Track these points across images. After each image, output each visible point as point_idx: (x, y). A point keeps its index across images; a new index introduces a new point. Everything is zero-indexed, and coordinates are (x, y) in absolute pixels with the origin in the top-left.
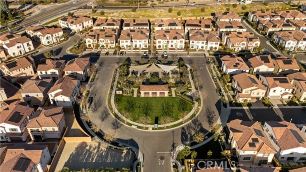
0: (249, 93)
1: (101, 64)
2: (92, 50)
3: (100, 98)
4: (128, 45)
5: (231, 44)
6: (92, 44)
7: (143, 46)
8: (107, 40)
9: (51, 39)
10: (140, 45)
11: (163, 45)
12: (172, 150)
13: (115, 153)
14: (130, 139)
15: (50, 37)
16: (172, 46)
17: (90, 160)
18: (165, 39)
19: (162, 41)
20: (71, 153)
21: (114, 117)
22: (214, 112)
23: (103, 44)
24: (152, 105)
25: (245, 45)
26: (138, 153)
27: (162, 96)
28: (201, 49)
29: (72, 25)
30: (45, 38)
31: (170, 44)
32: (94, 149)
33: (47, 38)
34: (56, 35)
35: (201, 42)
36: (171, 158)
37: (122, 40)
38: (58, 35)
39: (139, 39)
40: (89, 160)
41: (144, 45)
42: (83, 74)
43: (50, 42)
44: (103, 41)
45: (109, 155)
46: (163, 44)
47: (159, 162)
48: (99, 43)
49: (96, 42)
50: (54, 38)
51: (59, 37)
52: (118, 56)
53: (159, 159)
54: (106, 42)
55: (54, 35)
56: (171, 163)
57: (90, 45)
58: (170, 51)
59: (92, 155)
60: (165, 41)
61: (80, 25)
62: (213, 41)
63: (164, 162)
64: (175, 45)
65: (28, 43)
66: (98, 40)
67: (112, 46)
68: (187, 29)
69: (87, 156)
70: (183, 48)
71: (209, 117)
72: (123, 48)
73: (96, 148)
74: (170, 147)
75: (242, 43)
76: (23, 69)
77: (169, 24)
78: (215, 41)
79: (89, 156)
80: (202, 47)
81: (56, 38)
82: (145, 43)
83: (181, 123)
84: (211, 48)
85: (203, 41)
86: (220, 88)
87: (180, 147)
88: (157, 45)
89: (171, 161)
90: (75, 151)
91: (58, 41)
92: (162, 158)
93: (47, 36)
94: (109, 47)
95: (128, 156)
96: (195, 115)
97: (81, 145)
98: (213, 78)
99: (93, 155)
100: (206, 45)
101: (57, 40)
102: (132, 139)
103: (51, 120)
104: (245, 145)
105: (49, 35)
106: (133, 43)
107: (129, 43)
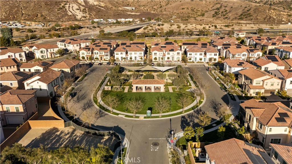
0: (261, 84)
1: (92, 71)
2: (85, 62)
3: (85, 93)
4: (123, 57)
5: (231, 54)
6: (86, 56)
7: (138, 59)
8: (101, 52)
9: (45, 54)
10: (136, 57)
11: (159, 58)
12: (169, 137)
13: (92, 139)
14: (114, 126)
15: (44, 51)
16: (168, 58)
17: (58, 145)
18: (161, 51)
19: (158, 53)
20: (34, 138)
21: (98, 108)
22: (221, 105)
23: (98, 56)
24: (145, 98)
25: (246, 56)
26: (123, 139)
27: (157, 91)
28: (199, 61)
29: (69, 45)
30: (39, 51)
31: (167, 56)
32: (66, 135)
33: (42, 52)
34: (51, 51)
35: (198, 53)
36: (168, 145)
37: (117, 52)
38: (53, 50)
39: (134, 51)
40: (56, 145)
41: (139, 57)
42: (69, 72)
43: (44, 56)
44: (98, 54)
45: (84, 141)
46: (160, 56)
47: (152, 148)
48: (93, 55)
49: (91, 54)
50: (48, 53)
51: (54, 53)
52: (111, 66)
53: (152, 145)
54: (100, 54)
55: (49, 50)
56: (168, 149)
57: (83, 58)
58: (166, 63)
59: (61, 140)
60: (161, 53)
61: (77, 46)
62: (212, 52)
63: (158, 148)
64: (172, 57)
65: (21, 54)
66: (92, 53)
67: (106, 58)
68: (184, 48)
69: (54, 141)
70: (181, 60)
71: (215, 108)
72: (118, 60)
73: (68, 133)
74: (167, 134)
75: (242, 54)
76: (5, 68)
77: (165, 43)
78: (213, 52)
79: (58, 141)
80: (201, 59)
81: (51, 54)
82: (141, 55)
83: (181, 113)
84: (210, 59)
85: (201, 53)
86: (225, 86)
87: (180, 134)
88: (153, 57)
89: (168, 148)
90: (41, 136)
91: (53, 57)
92: (156, 144)
93: (42, 50)
94: (103, 59)
95: (109, 141)
96: (197, 106)
97: (50, 130)
98: (215, 80)
99: (63, 140)
100: (204, 56)
101: (51, 55)
102: (118, 126)
103: (16, 98)
104: (271, 120)
105: (44, 49)
106: (128, 55)
107: (124, 55)
